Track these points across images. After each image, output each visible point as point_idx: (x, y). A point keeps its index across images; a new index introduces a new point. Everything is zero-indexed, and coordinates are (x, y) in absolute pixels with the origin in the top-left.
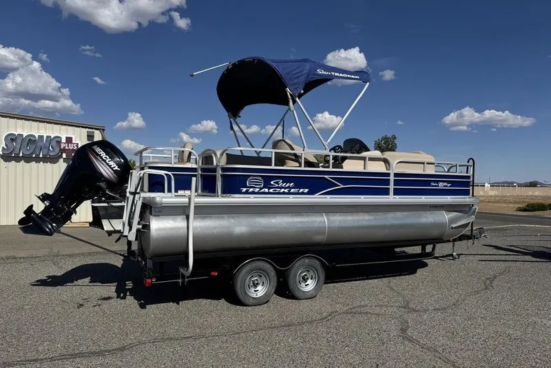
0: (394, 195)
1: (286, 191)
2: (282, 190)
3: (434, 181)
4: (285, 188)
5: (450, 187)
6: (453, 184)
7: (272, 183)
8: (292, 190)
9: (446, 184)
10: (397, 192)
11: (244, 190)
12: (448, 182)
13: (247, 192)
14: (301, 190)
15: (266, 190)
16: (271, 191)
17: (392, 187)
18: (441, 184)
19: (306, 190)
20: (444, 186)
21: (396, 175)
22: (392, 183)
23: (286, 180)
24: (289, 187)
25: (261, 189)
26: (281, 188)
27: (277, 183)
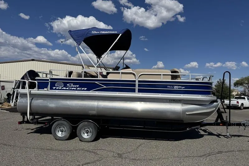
0: (138, 92)
1: (75, 89)
2: (73, 88)
3: (170, 85)
4: (74, 88)
5: (183, 89)
6: (187, 87)
7: (68, 85)
8: (78, 89)
9: (180, 87)
10: (140, 91)
11: (54, 88)
12: (182, 86)
13: (55, 89)
14: (83, 89)
15: (65, 88)
16: (67, 89)
17: (137, 88)
18: (175, 87)
19: (86, 89)
20: (179, 88)
21: (139, 81)
22: (137, 86)
23: (74, 84)
24: (76, 87)
25: (62, 88)
26: (72, 87)
27: (70, 85)
